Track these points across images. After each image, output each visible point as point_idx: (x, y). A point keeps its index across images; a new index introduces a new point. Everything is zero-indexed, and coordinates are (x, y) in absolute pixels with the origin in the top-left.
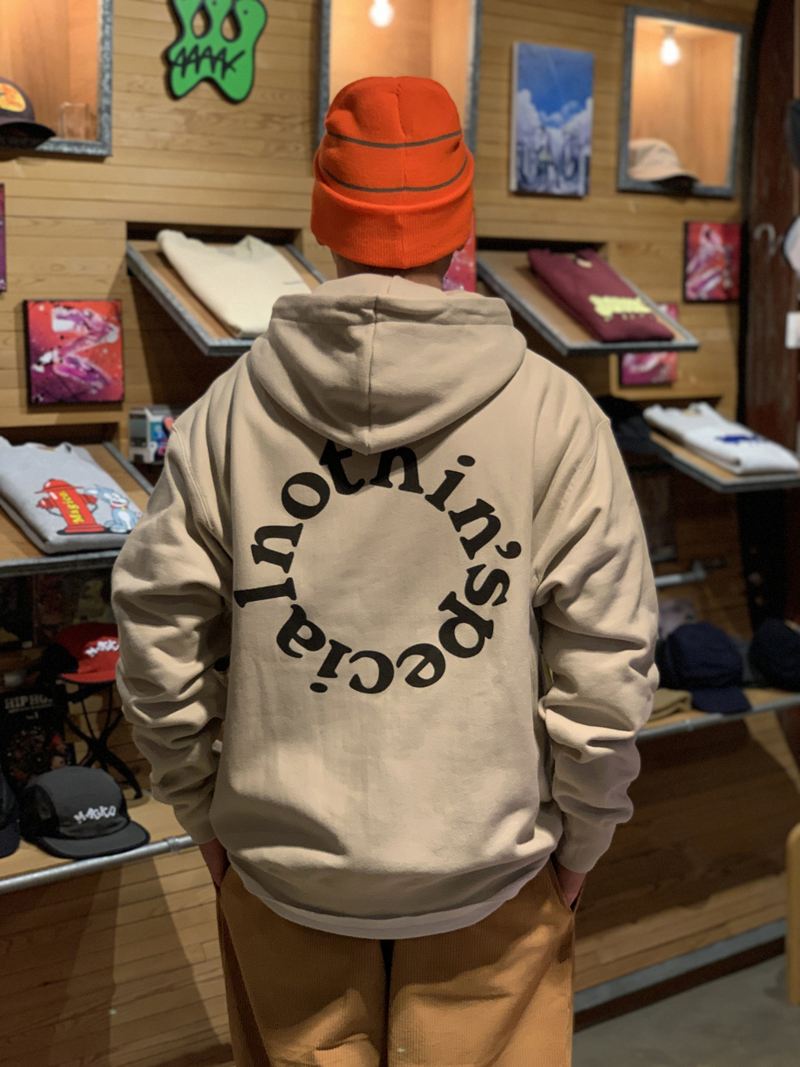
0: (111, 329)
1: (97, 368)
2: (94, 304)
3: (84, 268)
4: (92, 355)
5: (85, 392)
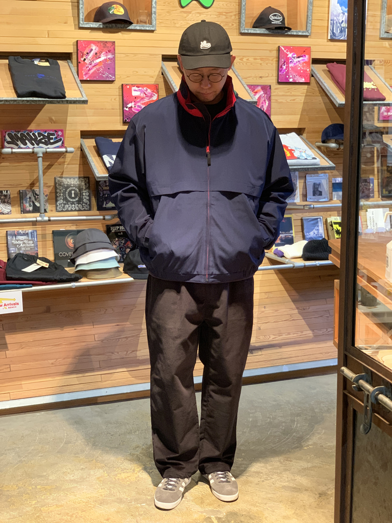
0: (154, 95)
2: (148, 86)
3: (145, 72)
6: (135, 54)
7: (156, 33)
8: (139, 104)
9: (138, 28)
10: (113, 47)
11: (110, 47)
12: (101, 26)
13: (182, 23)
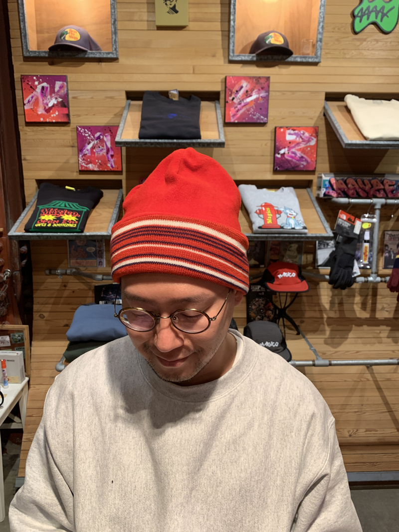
0: (312, 139)
1: (305, 156)
2: (306, 128)
3: (304, 113)
4: (303, 151)
5: (298, 166)
6: (293, 92)
7: (320, 66)
8: (293, 150)
9: (299, 60)
10: (267, 83)
11: (263, 84)
12: (255, 59)
13: (353, 53)
